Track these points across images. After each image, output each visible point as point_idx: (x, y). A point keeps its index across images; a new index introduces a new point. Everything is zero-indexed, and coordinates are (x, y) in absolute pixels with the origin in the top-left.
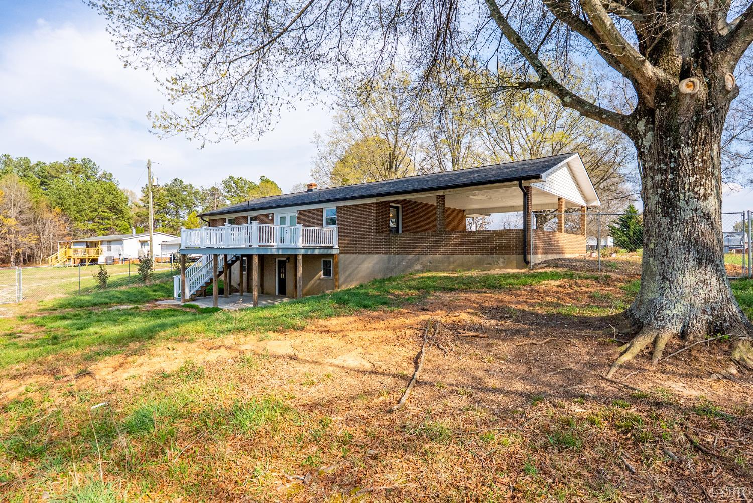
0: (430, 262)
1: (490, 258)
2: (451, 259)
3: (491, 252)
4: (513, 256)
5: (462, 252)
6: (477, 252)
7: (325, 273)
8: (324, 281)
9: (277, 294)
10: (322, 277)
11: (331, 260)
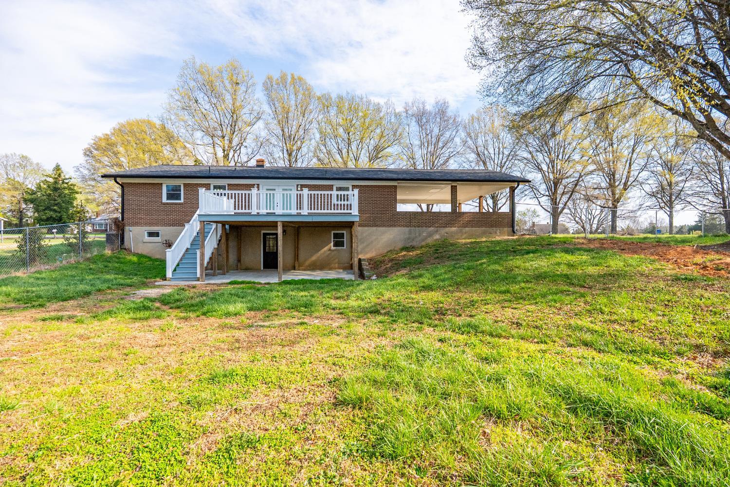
0: (447, 233)
1: (490, 230)
2: (464, 231)
3: (492, 226)
4: (506, 229)
5: (472, 227)
6: (482, 226)
7: (336, 244)
8: (335, 252)
9: (262, 269)
10: (333, 248)
11: (345, 232)
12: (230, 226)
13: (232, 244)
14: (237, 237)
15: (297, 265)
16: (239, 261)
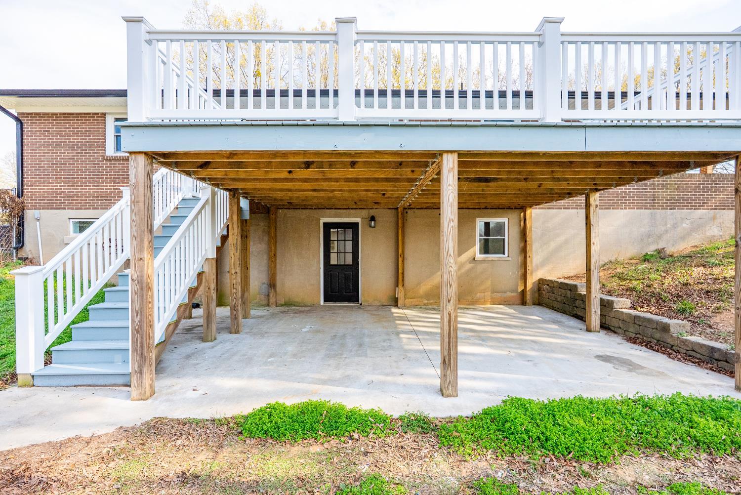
7: (486, 248)
8: (485, 265)
9: (322, 302)
10: (480, 256)
11: (505, 220)
12: (251, 203)
13: (257, 248)
14: (269, 233)
15: (401, 295)
16: (272, 285)
